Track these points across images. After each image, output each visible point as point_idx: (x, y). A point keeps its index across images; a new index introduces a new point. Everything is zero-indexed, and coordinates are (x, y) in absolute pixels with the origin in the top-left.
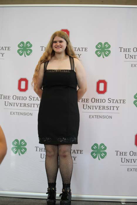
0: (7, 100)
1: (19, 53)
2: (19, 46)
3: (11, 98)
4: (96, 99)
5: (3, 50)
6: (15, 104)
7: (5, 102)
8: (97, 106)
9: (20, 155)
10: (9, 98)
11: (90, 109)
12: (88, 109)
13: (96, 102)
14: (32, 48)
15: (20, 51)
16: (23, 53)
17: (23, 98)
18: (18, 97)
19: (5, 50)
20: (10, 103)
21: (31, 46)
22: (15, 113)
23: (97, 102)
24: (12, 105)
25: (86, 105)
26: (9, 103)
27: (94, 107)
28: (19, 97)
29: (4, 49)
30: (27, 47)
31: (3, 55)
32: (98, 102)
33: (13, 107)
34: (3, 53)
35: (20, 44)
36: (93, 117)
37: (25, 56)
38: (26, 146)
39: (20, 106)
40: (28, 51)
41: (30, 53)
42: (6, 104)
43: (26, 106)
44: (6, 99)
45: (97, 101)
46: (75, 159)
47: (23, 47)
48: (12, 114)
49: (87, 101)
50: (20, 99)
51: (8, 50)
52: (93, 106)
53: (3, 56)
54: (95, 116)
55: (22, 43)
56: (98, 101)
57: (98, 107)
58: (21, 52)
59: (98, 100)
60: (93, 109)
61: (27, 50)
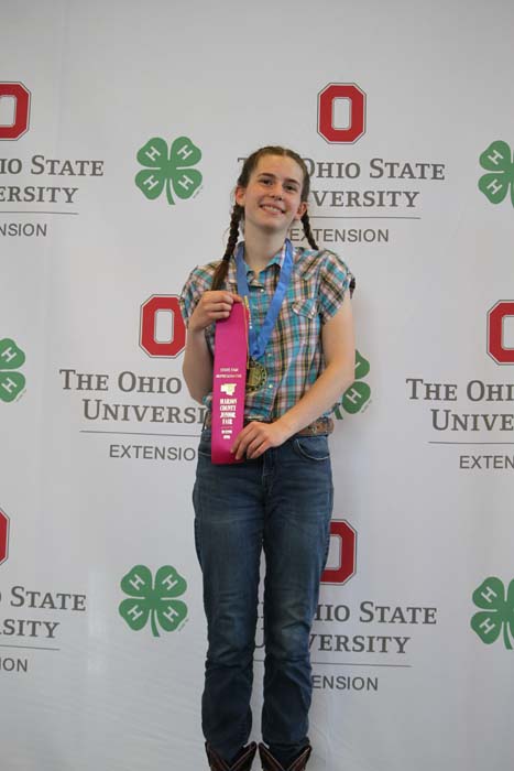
0: (93, 395)
1: (144, 189)
2: (142, 157)
3: (112, 383)
4: (490, 387)
5: (72, 173)
6: (131, 412)
7: (87, 401)
8: (495, 416)
9: (156, 634)
10: (103, 386)
11: (465, 428)
12: (455, 429)
13: (490, 399)
14: (199, 164)
15: (149, 180)
16: (162, 189)
17: (165, 382)
18: (142, 379)
19: (82, 174)
20: (107, 407)
21: (196, 155)
22: (132, 451)
23: (495, 396)
24: (115, 417)
25: (447, 412)
26: (102, 408)
27: (481, 420)
28: (146, 381)
29: (76, 169)
30: (177, 159)
31: (70, 196)
32: (500, 399)
33: (119, 424)
34: (71, 186)
35: (147, 148)
36: (476, 462)
37: (171, 202)
38: (185, 594)
39: (154, 420)
40: (183, 180)
41: (192, 188)
42: (92, 413)
43: (178, 421)
44: (89, 388)
45: (491, 392)
46: (404, 650)
47: (160, 160)
48: (120, 454)
49: (448, 392)
50: (151, 390)
51: (94, 174)
52: (475, 417)
53: (69, 201)
54: (488, 457)
55: (158, 143)
56: (499, 392)
57: (499, 419)
58: (153, 185)
59: (495, 389)
60: (475, 428)
61: (179, 176)
